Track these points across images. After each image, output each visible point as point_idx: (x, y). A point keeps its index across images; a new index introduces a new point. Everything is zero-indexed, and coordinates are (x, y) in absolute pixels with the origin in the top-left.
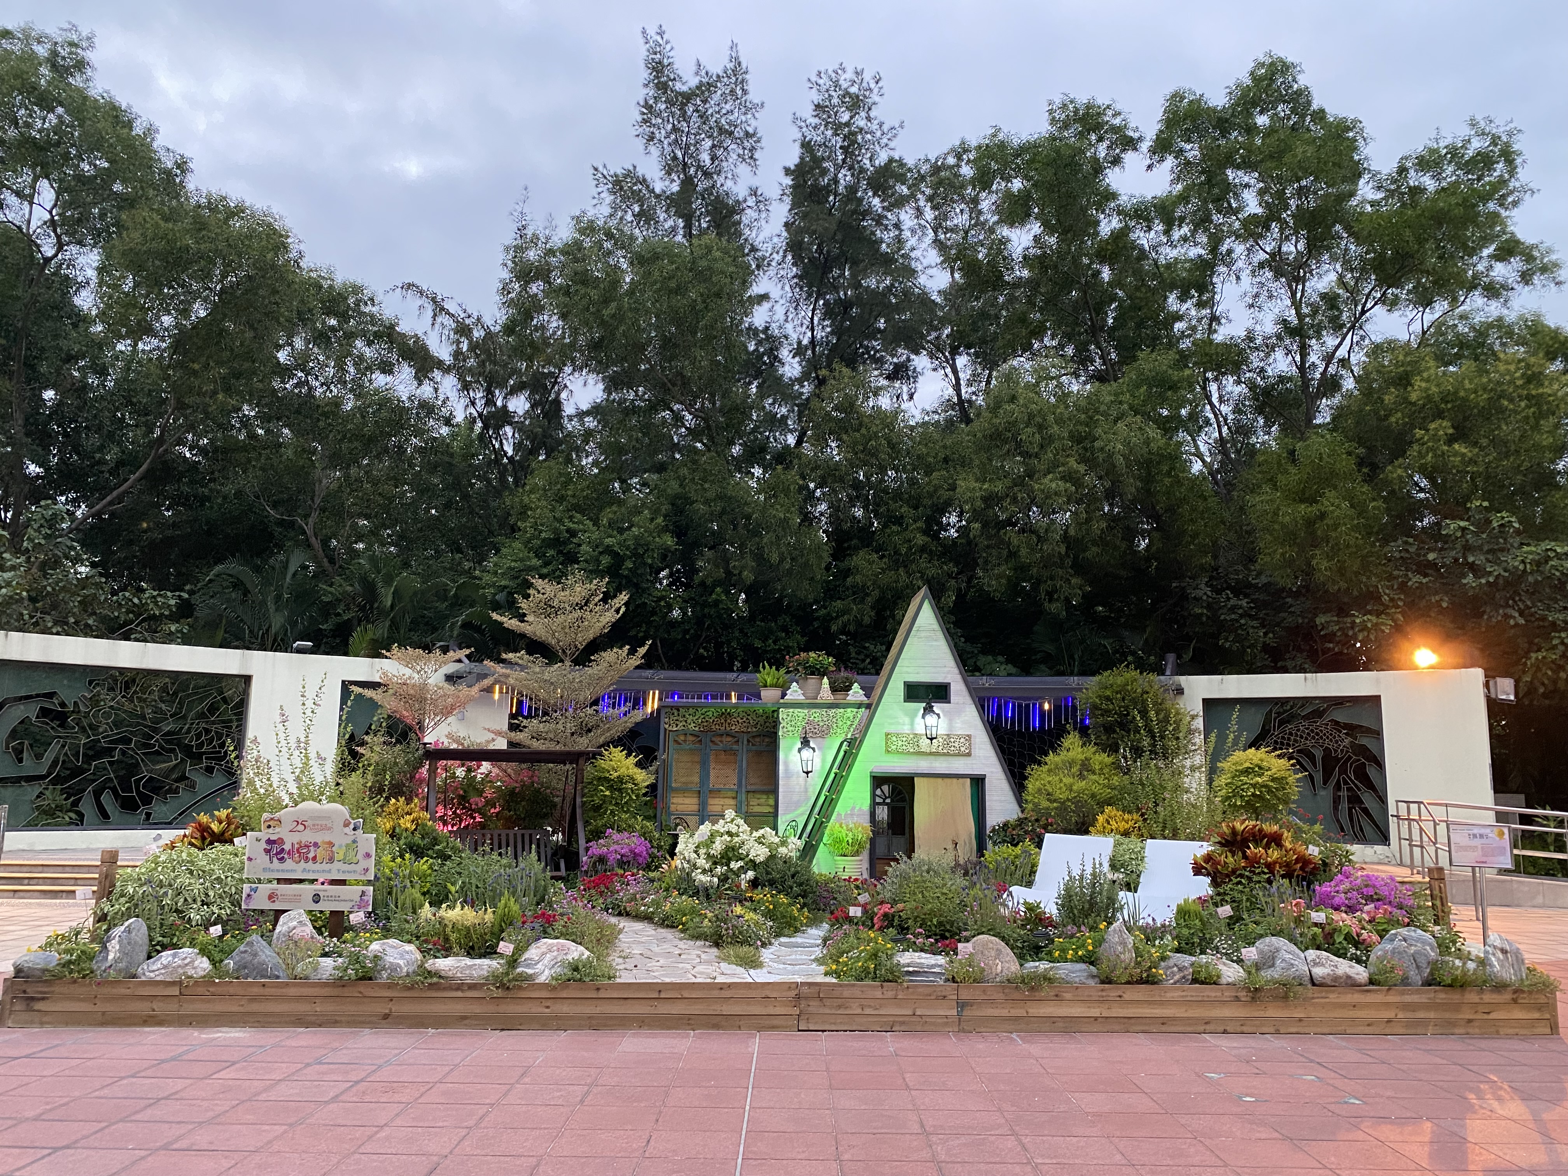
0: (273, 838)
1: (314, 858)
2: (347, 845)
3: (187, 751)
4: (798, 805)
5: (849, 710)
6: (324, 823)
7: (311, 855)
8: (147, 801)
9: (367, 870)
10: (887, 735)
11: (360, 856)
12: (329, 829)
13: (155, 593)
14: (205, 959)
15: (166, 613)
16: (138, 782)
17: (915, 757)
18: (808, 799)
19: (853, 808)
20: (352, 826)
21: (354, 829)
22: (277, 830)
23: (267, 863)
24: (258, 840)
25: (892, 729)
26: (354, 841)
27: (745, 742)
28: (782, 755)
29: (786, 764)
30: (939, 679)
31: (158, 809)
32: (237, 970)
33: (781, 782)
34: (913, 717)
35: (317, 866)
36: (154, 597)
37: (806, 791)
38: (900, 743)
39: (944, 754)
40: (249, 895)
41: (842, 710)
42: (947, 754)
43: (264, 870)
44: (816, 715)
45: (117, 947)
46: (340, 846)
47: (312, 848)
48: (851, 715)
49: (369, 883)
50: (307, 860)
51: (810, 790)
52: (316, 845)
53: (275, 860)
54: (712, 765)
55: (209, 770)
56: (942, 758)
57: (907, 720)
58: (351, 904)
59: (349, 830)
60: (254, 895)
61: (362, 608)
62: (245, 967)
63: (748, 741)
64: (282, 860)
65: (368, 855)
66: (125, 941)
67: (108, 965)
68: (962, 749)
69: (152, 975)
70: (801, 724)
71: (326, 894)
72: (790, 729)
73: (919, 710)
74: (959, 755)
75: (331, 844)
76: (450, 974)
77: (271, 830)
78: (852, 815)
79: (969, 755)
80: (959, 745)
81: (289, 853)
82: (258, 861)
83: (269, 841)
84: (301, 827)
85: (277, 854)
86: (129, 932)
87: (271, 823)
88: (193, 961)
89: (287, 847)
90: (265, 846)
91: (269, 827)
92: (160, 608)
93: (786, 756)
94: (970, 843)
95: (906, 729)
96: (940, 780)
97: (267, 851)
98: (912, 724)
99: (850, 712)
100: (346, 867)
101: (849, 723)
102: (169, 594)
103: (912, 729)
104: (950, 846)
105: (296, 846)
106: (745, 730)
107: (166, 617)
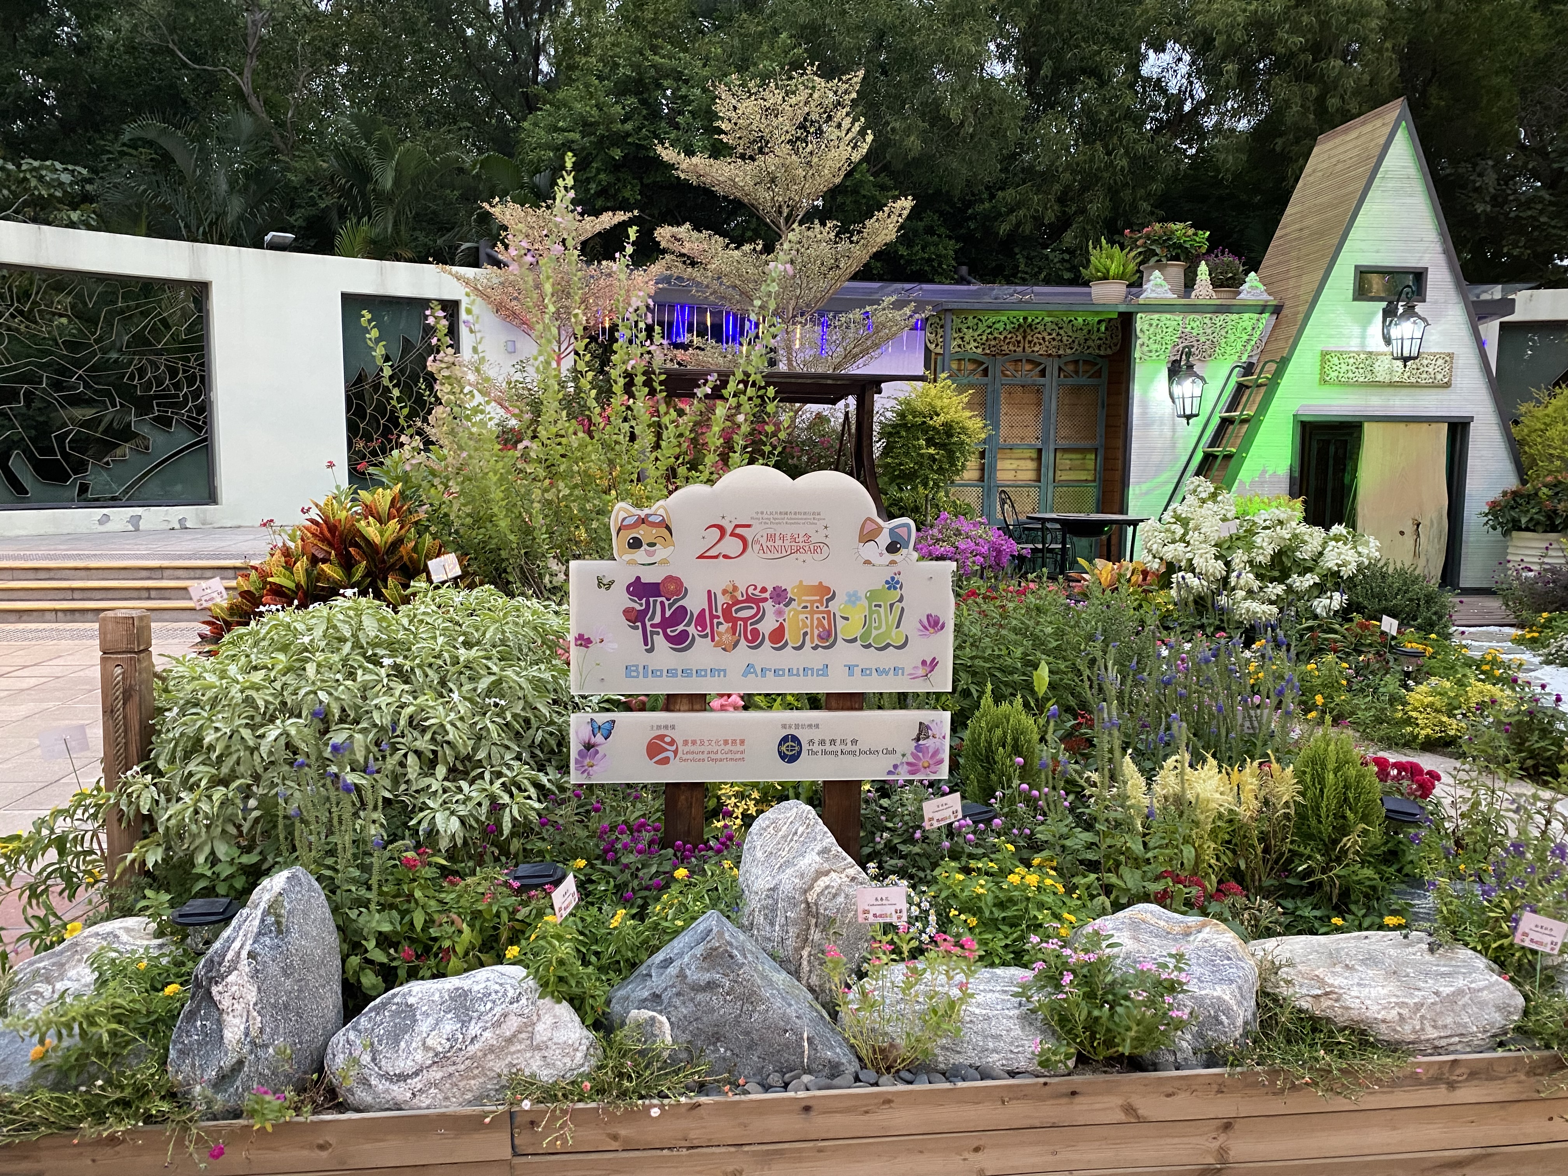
0: (650, 576)
1: (778, 636)
2: (872, 596)
3: (127, 393)
4: (1159, 469)
5: (1246, 316)
6: (801, 530)
7: (767, 626)
8: (80, 467)
9: (933, 664)
10: (1324, 354)
11: (911, 625)
12: (816, 549)
13: (36, 164)
14: (564, 1010)
15: (58, 194)
16: (61, 439)
17: (1363, 390)
18: (1176, 459)
19: (1264, 472)
20: (884, 539)
21: (892, 548)
22: (661, 552)
23: (638, 654)
24: (604, 584)
25: (1332, 345)
26: (893, 584)
27: (1056, 373)
28: (1137, 390)
29: (1144, 405)
30: (1412, 261)
31: (95, 477)
32: (692, 1053)
33: (1135, 433)
34: (1366, 323)
35: (788, 658)
36: (35, 169)
37: (1173, 447)
38: (1344, 367)
39: (1412, 386)
40: (589, 746)
41: (1235, 316)
42: (1416, 386)
43: (630, 671)
44: (1195, 324)
45: (252, 995)
46: (853, 598)
47: (768, 606)
48: (1249, 325)
49: (934, 700)
50: (755, 640)
51: (1180, 445)
52: (779, 595)
53: (659, 640)
54: (1004, 409)
55: (164, 422)
56: (1405, 391)
57: (1356, 330)
58: (887, 762)
59: (875, 551)
60: (605, 747)
61: (345, 193)
62: (716, 1038)
63: (1060, 369)
64: (680, 641)
65: (934, 624)
66: (274, 969)
67: (228, 1062)
68: (1439, 377)
69: (400, 1092)
70: (1171, 338)
71: (816, 735)
72: (1154, 347)
73: (1374, 314)
74: (1434, 386)
75: (826, 594)
76: (1406, 1032)
77: (640, 555)
78: (1262, 483)
79: (1447, 385)
80: (1434, 369)
81: (700, 620)
82: (611, 646)
83: (638, 589)
84: (731, 545)
85: (666, 623)
86: (280, 929)
87: (640, 532)
88: (528, 1026)
89: (694, 603)
90: (626, 601)
91: (635, 544)
92: (49, 185)
93: (1145, 391)
94: (1440, 522)
95: (1354, 345)
96: (1402, 426)
97: (635, 618)
98: (1363, 337)
99: (1248, 319)
100: (871, 658)
101: (1245, 337)
102: (58, 165)
103: (1363, 345)
104: (1409, 529)
105: (722, 600)
106: (1053, 351)
107: (60, 200)
